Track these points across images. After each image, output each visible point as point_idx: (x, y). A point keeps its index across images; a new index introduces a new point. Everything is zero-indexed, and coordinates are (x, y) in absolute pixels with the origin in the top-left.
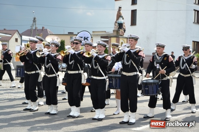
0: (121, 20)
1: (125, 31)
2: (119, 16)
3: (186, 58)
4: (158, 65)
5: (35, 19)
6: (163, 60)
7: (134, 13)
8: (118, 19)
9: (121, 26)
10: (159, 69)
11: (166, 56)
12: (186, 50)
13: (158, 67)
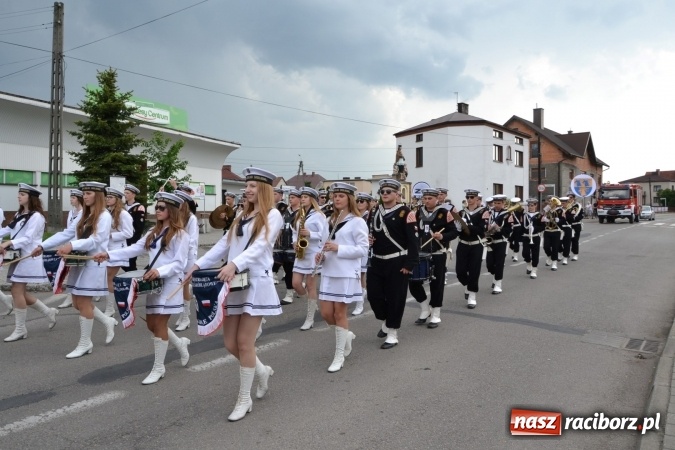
0: (401, 162)
1: (406, 174)
2: (399, 156)
3: (471, 213)
4: (427, 226)
5: (301, 162)
6: (436, 219)
7: (419, 151)
8: (397, 160)
9: (401, 168)
10: (429, 233)
11: (443, 211)
12: (472, 198)
13: (426, 231)
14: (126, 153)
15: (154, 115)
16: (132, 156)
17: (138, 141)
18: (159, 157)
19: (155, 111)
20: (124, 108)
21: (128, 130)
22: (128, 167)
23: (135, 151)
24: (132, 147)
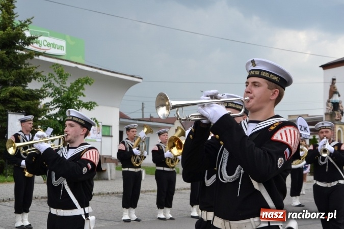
0: (336, 98)
1: (342, 113)
2: (333, 92)
8: (331, 97)
9: (336, 106)
14: (24, 87)
15: (49, 45)
16: (31, 91)
17: (38, 74)
18: (59, 93)
19: (51, 40)
20: (24, 37)
21: (26, 62)
22: (27, 103)
23: (34, 85)
24: (30, 81)
